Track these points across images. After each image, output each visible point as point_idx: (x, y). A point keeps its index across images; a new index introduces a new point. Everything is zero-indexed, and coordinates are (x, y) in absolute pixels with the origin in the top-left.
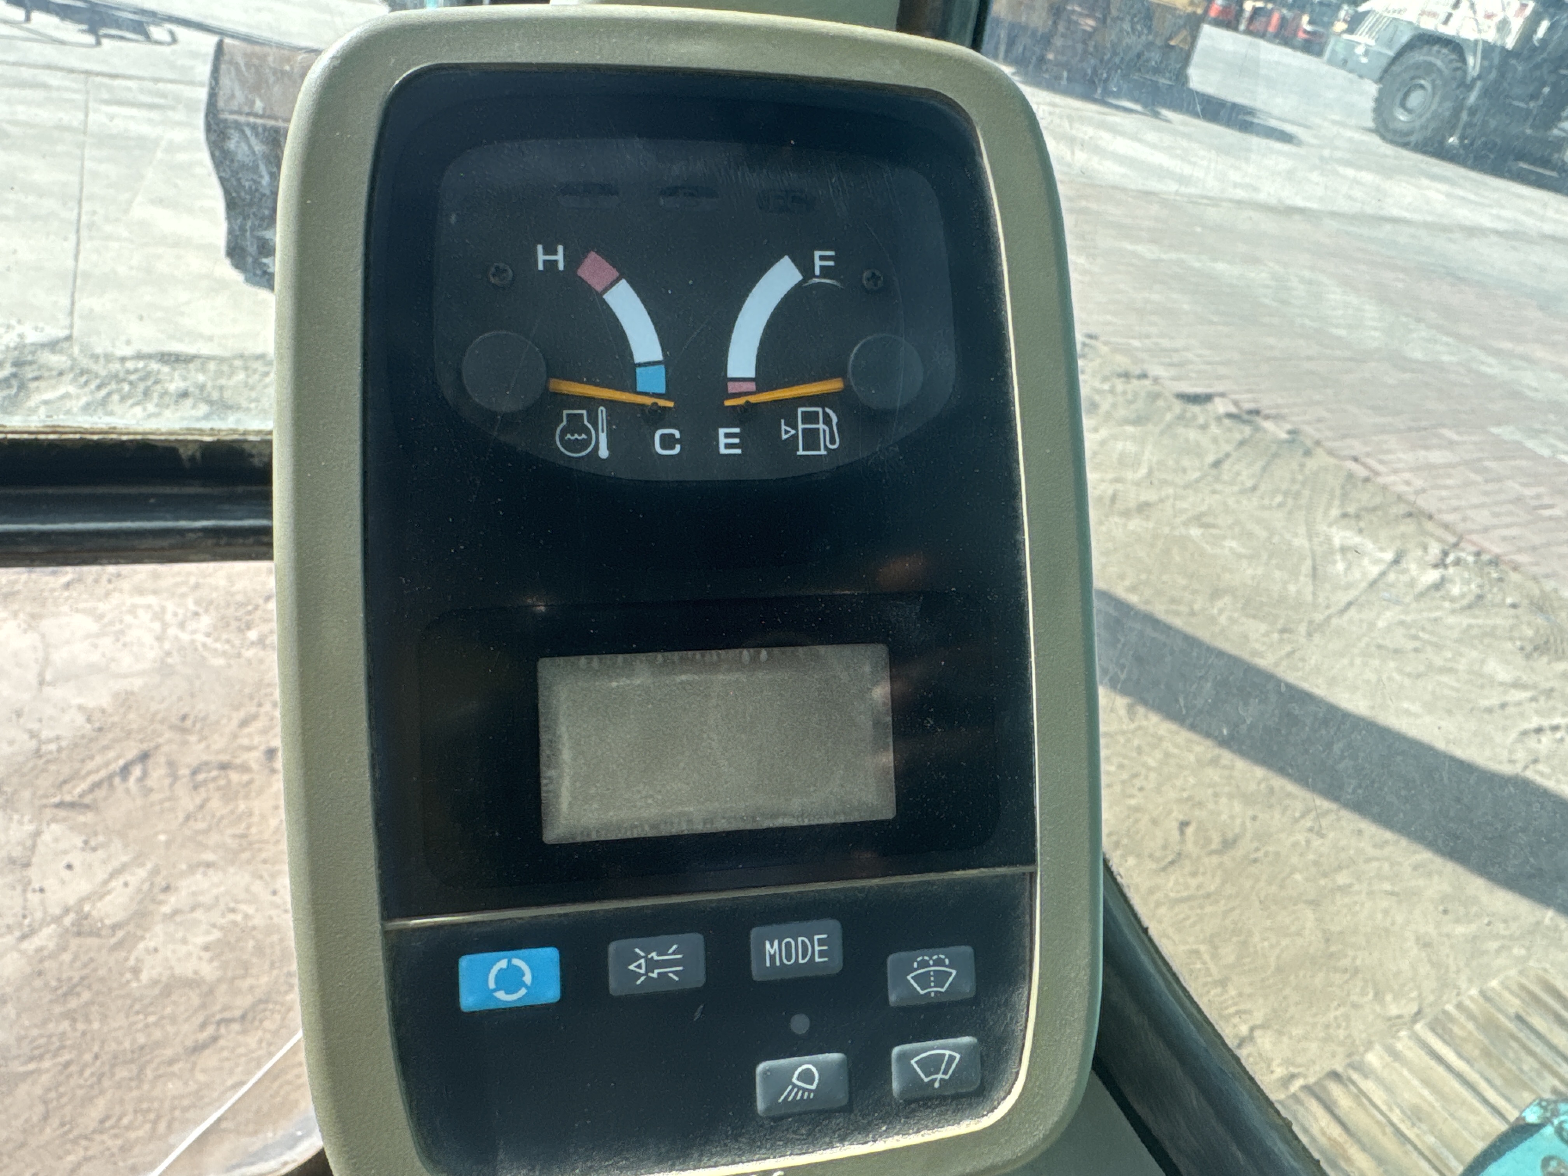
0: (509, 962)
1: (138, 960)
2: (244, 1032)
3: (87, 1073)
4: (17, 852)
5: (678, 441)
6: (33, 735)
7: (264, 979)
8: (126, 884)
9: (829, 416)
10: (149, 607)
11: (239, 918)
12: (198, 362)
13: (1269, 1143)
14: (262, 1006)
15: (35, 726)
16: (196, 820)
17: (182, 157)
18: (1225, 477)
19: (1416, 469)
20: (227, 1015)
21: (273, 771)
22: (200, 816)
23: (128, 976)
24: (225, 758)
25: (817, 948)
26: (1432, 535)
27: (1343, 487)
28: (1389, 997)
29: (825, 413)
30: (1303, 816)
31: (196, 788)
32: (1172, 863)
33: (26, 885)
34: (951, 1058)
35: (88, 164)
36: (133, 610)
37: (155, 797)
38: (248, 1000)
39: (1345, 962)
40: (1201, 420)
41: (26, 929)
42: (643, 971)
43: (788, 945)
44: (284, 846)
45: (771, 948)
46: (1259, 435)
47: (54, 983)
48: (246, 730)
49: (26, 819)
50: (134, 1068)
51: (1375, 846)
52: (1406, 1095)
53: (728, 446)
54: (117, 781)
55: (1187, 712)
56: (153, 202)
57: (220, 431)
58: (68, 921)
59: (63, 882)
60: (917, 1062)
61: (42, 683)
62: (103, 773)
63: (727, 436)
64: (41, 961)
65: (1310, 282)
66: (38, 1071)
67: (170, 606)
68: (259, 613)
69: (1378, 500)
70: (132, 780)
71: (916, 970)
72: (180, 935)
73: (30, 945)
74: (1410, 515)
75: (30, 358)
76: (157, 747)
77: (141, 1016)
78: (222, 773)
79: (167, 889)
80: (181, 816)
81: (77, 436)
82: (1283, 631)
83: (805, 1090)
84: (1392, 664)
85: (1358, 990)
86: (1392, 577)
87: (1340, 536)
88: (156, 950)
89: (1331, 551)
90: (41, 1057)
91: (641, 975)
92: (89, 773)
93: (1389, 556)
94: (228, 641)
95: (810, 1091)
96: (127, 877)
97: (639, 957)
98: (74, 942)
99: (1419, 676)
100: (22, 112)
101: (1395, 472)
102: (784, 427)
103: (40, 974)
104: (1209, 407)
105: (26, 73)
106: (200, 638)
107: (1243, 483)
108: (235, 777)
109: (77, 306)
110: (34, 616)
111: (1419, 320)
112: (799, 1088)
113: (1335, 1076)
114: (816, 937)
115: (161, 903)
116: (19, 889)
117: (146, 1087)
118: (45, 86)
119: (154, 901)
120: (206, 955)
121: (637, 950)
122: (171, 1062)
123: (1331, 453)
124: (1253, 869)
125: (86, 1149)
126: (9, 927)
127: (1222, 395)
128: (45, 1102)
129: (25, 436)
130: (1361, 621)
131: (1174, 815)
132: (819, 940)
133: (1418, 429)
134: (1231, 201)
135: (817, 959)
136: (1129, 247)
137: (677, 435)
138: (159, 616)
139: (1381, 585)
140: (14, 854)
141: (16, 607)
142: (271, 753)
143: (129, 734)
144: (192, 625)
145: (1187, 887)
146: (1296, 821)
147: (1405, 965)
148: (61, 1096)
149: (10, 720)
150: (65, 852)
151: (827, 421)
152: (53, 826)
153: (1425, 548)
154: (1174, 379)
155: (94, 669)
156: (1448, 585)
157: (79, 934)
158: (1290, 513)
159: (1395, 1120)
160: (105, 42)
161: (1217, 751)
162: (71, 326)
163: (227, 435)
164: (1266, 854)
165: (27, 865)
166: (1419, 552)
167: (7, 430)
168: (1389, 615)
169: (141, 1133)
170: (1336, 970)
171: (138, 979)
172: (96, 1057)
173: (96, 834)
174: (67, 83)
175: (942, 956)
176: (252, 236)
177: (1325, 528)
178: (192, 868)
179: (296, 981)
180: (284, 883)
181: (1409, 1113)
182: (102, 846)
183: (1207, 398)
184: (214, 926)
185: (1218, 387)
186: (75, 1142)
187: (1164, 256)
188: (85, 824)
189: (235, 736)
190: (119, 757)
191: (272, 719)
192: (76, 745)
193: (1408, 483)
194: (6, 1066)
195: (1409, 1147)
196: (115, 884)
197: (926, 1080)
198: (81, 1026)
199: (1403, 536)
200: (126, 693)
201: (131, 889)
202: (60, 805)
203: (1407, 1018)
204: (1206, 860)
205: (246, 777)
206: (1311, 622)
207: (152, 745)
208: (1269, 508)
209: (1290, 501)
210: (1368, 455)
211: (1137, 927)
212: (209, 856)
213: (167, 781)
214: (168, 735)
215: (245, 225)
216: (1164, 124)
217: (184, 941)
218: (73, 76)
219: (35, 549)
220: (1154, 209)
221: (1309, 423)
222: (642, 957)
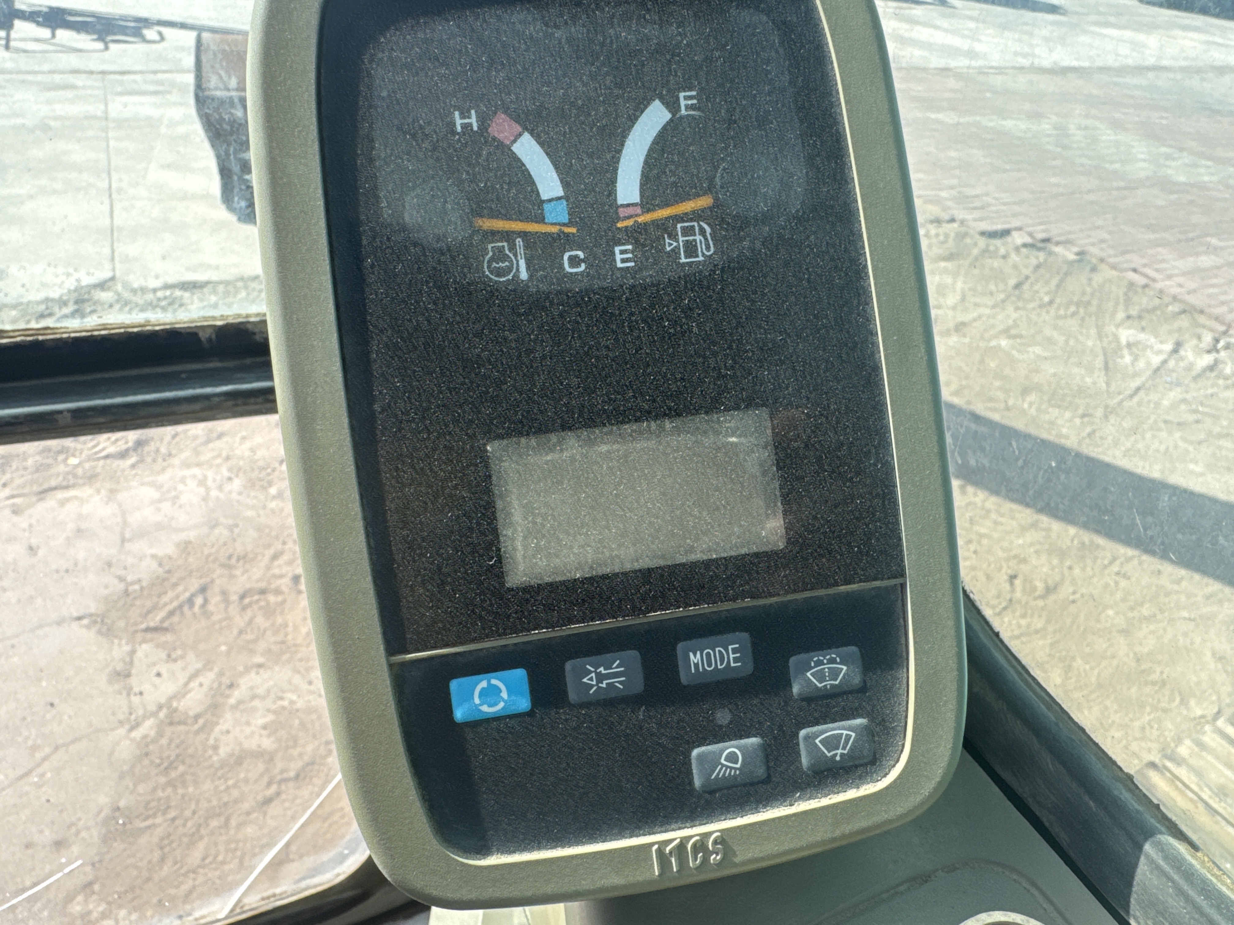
0: (489, 682)
1: (216, 740)
2: (299, 788)
3: (189, 824)
4: (120, 667)
5: (583, 261)
6: (121, 579)
7: (309, 748)
8: (201, 685)
9: (704, 228)
10: (194, 476)
11: (285, 703)
12: (210, 286)
13: (1116, 792)
14: (310, 767)
15: (122, 573)
16: (246, 633)
17: (181, 130)
18: (1026, 296)
19: (1189, 273)
20: (285, 775)
21: (300, 592)
22: (249, 630)
23: (210, 752)
24: (263, 585)
25: (731, 656)
26: (1204, 327)
27: (1126, 294)
28: (1192, 702)
29: (700, 226)
30: (1111, 563)
31: (244, 609)
32: (1005, 608)
33: (129, 691)
34: (848, 737)
35: (112, 143)
36: (183, 480)
37: (215, 618)
38: (299, 764)
39: (1155, 677)
40: (1002, 251)
41: (133, 723)
42: (594, 683)
43: (708, 655)
44: (313, 647)
45: (695, 658)
46: (1051, 259)
47: (158, 761)
48: (276, 563)
49: (124, 642)
50: (222, 819)
51: (1173, 582)
52: (1213, 776)
53: (623, 261)
54: (186, 609)
55: (1020, 452)
56: (162, 167)
57: (227, 316)
58: (162, 715)
59: (155, 686)
60: (820, 741)
61: (123, 541)
62: (175, 604)
63: (622, 252)
64: (147, 745)
65: (1086, 128)
66: (154, 826)
67: (210, 474)
68: (277, 473)
69: (1157, 301)
70: (196, 609)
71: (814, 668)
72: (244, 720)
73: (137, 734)
74: (1184, 312)
75: (86, 296)
76: (212, 581)
77: (222, 781)
78: (262, 597)
79: (231, 686)
80: (235, 631)
81: (122, 330)
82: (1084, 416)
83: (731, 768)
84: (1178, 435)
85: (1167, 698)
86: (1171, 364)
87: (1126, 335)
88: (228, 732)
89: (1120, 348)
90: (154, 816)
91: (592, 686)
92: (165, 604)
93: (1168, 347)
94: (255, 497)
95: (736, 769)
96: (200, 679)
97: (591, 672)
98: (168, 731)
99: (1200, 443)
100: (60, 109)
101: (1169, 277)
102: (667, 241)
103: (147, 754)
104: (1009, 239)
105: (57, 78)
106: (234, 496)
107: (1041, 299)
108: (272, 598)
109: (116, 254)
110: (112, 491)
111: (1181, 150)
112: (727, 767)
113: (1152, 765)
114: (730, 647)
115: (228, 697)
116: (125, 693)
117: (232, 832)
118: (73, 87)
119: (222, 695)
120: (264, 733)
121: (588, 667)
122: (248, 813)
123: (1114, 267)
124: (1073, 608)
125: (195, 879)
126: (121, 722)
127: (1019, 229)
128: (161, 848)
129: (84, 334)
130: (1149, 402)
131: (1004, 570)
132: (733, 649)
133: (1188, 240)
134: (1014, 68)
135: (732, 665)
136: (933, 116)
137: (581, 254)
138: (202, 482)
139: (1162, 371)
140: (118, 668)
141: (98, 485)
142: (296, 579)
143: (191, 573)
144: (228, 487)
145: (1019, 626)
146: (1105, 567)
147: (1204, 676)
148: (172, 842)
149: (103, 570)
150: (154, 664)
151: (703, 232)
152: (144, 646)
153: (1199, 338)
154: (975, 220)
155: (159, 527)
156: (1221, 366)
157: (171, 724)
158: (1083, 319)
159: (1205, 797)
160: (112, 46)
161: (1036, 517)
162: (114, 270)
163: (234, 318)
164: (1082, 596)
165: (128, 675)
166: (1195, 342)
167: (69, 330)
168: (1174, 394)
169: (232, 866)
170: (1146, 683)
171: (217, 754)
172: (194, 813)
173: (175, 649)
174: (90, 83)
175: (834, 656)
176: (235, 158)
177: (1113, 329)
178: (247, 669)
179: (333, 747)
180: (317, 674)
181: (1216, 790)
182: (182, 657)
183: (1005, 233)
184: (268, 710)
185: (1016, 223)
186: (185, 875)
187: (961, 120)
188: (166, 642)
189: (268, 568)
190: (185, 590)
191: (294, 553)
192: (153, 585)
193: (1180, 286)
194: (131, 823)
195: (1219, 818)
196: (193, 684)
197: (829, 755)
198: (180, 791)
199: (1180, 330)
200: (186, 543)
201: (205, 688)
202: (147, 630)
203: (1209, 718)
204: (1033, 603)
205: (280, 598)
206: (1106, 407)
207: (208, 580)
208: (1065, 317)
209: (1082, 310)
210: (1145, 265)
211: (990, 632)
212: (259, 659)
213: (222, 606)
214: (219, 571)
215: (229, 150)
216: (951, 10)
217: (248, 723)
218: (94, 76)
219: (101, 420)
220: (952, 83)
221: (1093, 244)
222: (592, 672)
